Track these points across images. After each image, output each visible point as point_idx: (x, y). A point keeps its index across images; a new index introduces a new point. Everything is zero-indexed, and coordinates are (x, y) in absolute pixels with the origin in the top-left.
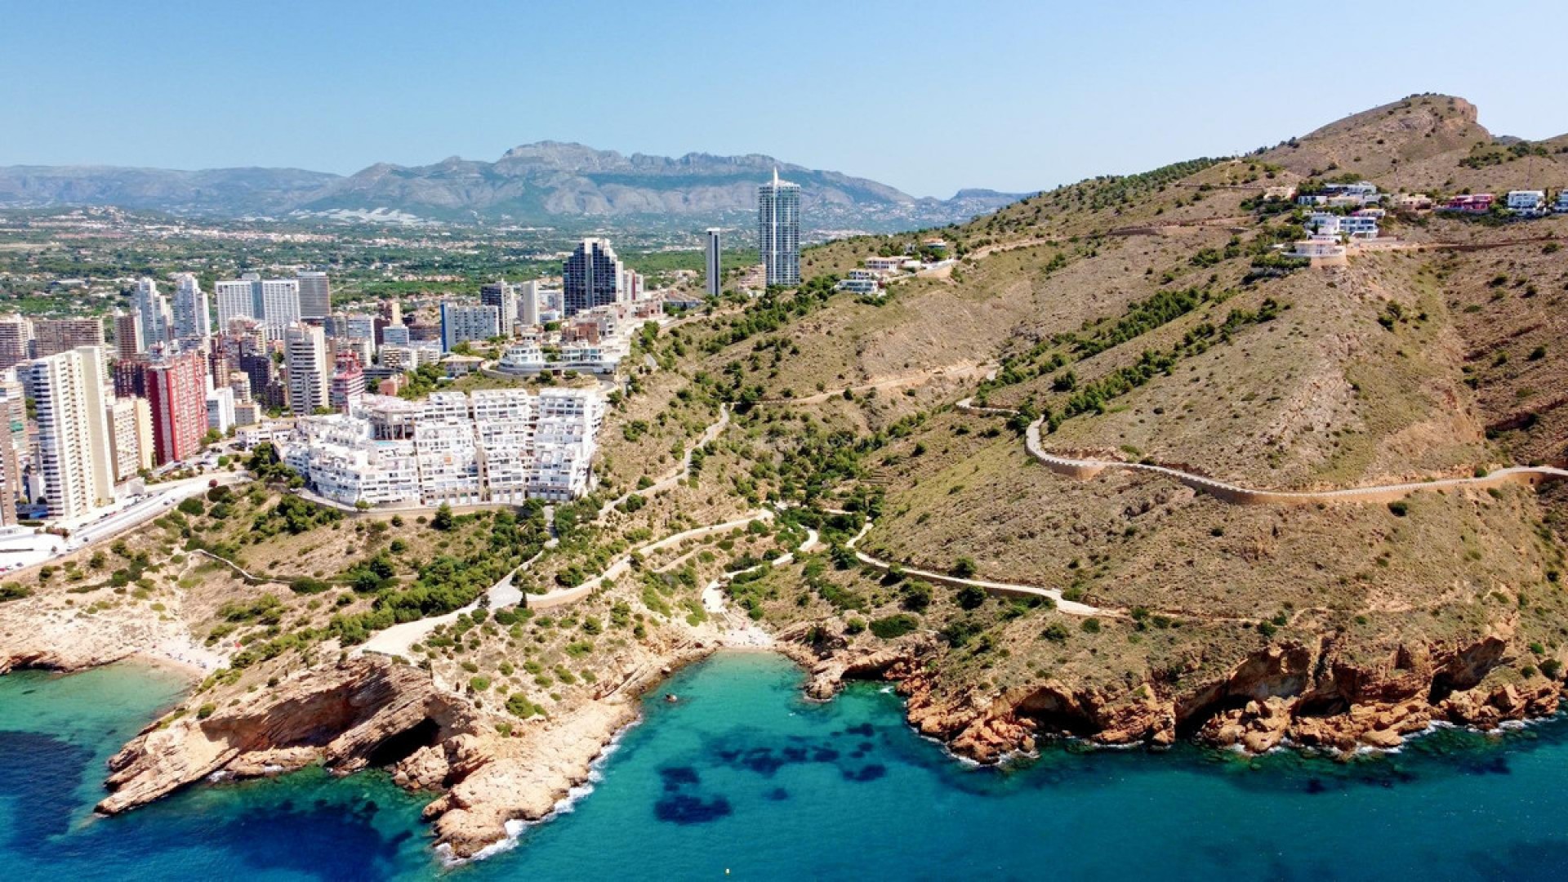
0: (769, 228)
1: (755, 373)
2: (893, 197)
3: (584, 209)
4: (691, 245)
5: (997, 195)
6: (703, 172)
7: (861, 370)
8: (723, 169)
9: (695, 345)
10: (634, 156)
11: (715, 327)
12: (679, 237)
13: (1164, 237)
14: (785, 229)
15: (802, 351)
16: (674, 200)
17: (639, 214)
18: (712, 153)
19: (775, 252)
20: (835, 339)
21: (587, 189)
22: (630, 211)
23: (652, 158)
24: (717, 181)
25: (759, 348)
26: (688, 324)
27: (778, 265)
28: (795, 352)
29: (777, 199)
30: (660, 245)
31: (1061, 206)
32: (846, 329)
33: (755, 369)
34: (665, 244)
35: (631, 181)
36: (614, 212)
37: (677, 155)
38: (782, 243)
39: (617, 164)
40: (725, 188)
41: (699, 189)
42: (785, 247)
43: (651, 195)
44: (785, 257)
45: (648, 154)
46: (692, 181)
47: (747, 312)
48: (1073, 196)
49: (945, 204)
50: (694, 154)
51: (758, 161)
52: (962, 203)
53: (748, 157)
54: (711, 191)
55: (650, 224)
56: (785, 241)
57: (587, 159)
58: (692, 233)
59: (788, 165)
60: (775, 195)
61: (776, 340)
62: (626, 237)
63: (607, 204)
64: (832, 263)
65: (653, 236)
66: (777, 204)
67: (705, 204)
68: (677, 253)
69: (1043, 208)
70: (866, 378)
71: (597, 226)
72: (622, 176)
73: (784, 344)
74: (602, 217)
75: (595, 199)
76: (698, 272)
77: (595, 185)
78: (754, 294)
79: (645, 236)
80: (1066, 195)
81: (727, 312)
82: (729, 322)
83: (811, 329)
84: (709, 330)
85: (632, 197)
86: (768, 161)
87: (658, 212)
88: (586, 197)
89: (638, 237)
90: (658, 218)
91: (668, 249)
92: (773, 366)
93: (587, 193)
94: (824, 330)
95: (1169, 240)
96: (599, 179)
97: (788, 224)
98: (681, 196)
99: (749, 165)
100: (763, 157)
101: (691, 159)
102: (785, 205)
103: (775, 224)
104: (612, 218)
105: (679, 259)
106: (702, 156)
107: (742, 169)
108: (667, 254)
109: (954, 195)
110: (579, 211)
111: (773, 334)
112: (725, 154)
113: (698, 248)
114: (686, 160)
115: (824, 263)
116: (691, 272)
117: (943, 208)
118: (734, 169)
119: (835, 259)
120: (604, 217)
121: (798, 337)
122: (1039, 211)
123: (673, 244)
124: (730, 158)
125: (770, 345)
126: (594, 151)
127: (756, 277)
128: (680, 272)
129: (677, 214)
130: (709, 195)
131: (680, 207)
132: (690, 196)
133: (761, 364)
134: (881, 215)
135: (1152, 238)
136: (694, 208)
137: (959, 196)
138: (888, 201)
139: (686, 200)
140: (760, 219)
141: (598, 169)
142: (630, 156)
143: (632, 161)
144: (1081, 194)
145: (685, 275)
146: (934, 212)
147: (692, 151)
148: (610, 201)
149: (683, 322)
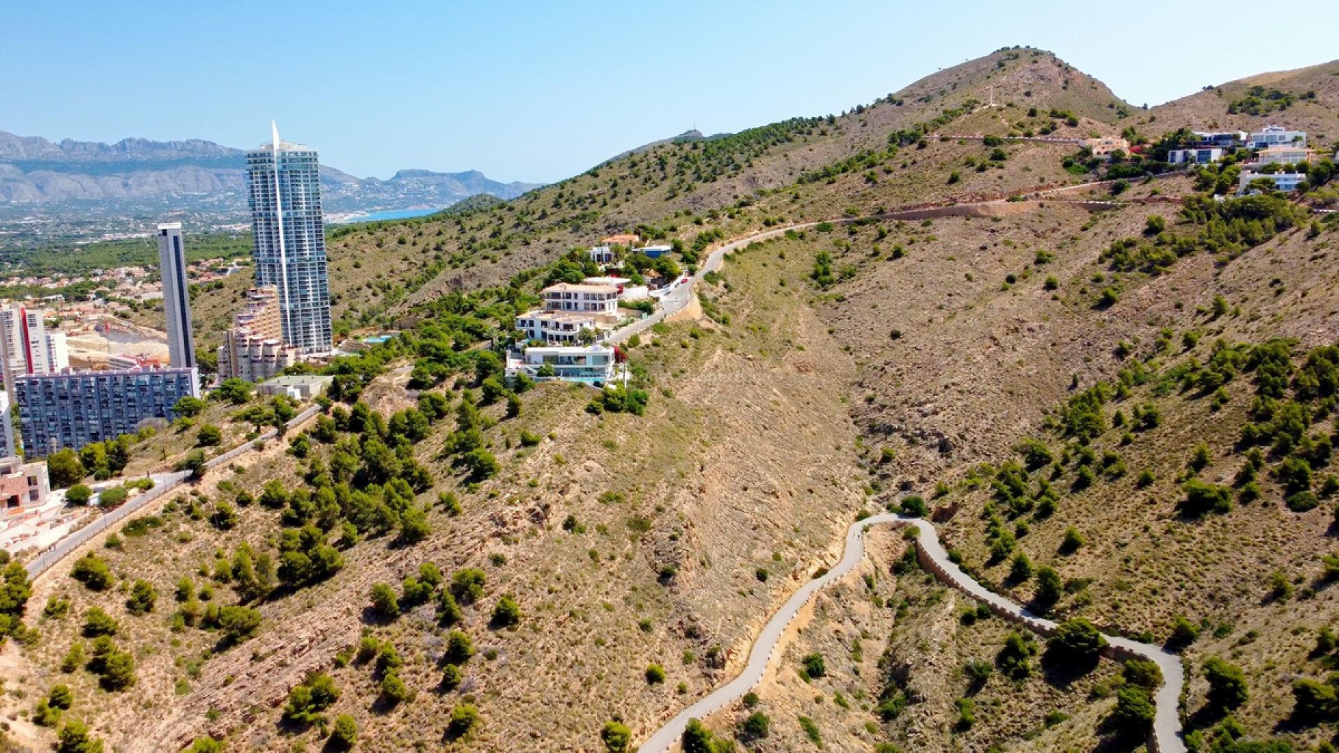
0: (270, 220)
1: (394, 719)
2: (336, 179)
3: (10, 197)
4: (135, 231)
5: (433, 174)
6: (140, 157)
7: (691, 634)
8: (163, 155)
9: (166, 605)
10: (63, 142)
11: (222, 521)
12: (121, 223)
13: (996, 220)
14: (298, 221)
15: (524, 607)
16: (114, 185)
17: (75, 201)
18: (150, 139)
19: (284, 260)
20: (591, 541)
21: (13, 176)
22: (65, 198)
23: (84, 144)
24: (159, 166)
25: (380, 613)
26: (137, 527)
27: (290, 279)
28: (503, 619)
29: (281, 172)
30: (99, 233)
31: (642, 178)
32: (606, 499)
33: (386, 703)
34: (104, 232)
35: (63, 167)
36: (46, 199)
37: (112, 140)
38: (295, 246)
39: (44, 150)
40: (168, 172)
41: (139, 173)
42: (300, 250)
43: (87, 181)
44: (302, 268)
45: (79, 140)
46: (130, 167)
47: (299, 451)
48: (653, 167)
49: (387, 183)
50: (130, 140)
51: (200, 146)
52: (403, 182)
53: (188, 142)
54: (152, 177)
55: (88, 210)
56: (299, 240)
57: (9, 146)
58: (135, 218)
59: (231, 150)
60: (276, 167)
61: (429, 579)
62: (58, 225)
63: (37, 192)
64: (352, 262)
65: (90, 223)
66: (282, 181)
67: (146, 188)
68: (118, 243)
69: (619, 181)
70: (713, 661)
71: (25, 214)
72: (50, 163)
73: (465, 591)
74: (32, 204)
75: (21, 186)
76: (147, 269)
77: (20, 171)
78: (305, 391)
79: (81, 224)
80: (644, 165)
81: (247, 460)
82: (256, 493)
83: (525, 523)
84: (203, 534)
85: (64, 184)
86: (210, 147)
87: (96, 197)
88: (11, 184)
89: (72, 224)
90: (97, 203)
91: (108, 237)
92: (447, 686)
93: (15, 180)
94: (557, 518)
95: (1004, 224)
96: (26, 166)
97: (303, 212)
98: (119, 181)
99: (192, 151)
100: (205, 142)
101: (128, 144)
102: (295, 184)
103: (280, 214)
104: (44, 205)
105: (120, 250)
106: (139, 142)
107: (183, 154)
108: (105, 245)
109: (394, 175)
110: (4, 199)
111: (415, 555)
112: (163, 139)
113: (143, 235)
114: (122, 146)
115: (338, 264)
116: (136, 270)
117: (386, 188)
118: (174, 154)
119: (354, 257)
120: (34, 205)
121: (498, 561)
122: (615, 185)
123: (114, 231)
124: (169, 143)
125: (412, 600)
126: (17, 138)
127: (263, 310)
128: (124, 270)
129: (116, 201)
130: (151, 179)
131: (121, 193)
132: (130, 181)
133: (403, 679)
134: (328, 195)
135: (973, 223)
136: (135, 192)
137: (398, 176)
138: (333, 182)
139: (126, 185)
140: (253, 205)
141: (23, 156)
142: (59, 142)
143: (61, 147)
144: (662, 164)
145: (129, 274)
146: (378, 191)
147: (128, 136)
148: (40, 188)
149: (118, 520)
